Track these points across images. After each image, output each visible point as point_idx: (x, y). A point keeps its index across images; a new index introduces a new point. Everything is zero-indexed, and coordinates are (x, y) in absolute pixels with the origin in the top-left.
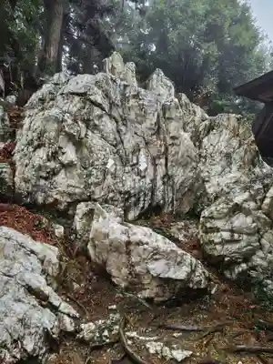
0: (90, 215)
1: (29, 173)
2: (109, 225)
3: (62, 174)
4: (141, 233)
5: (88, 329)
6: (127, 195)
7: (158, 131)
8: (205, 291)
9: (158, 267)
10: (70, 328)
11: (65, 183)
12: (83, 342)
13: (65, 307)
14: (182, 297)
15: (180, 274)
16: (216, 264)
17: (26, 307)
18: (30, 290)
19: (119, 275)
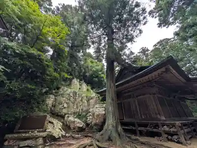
0: (68, 117)
1: (58, 109)
2: (71, 118)
3: (64, 110)
4: (76, 120)
5: (67, 135)
6: (74, 113)
7: (81, 100)
8: (85, 129)
9: (78, 125)
10: (64, 134)
11: (64, 111)
12: (66, 137)
13: (64, 132)
14: (81, 130)
15: (81, 126)
16: (88, 125)
17: (60, 131)
18: (60, 129)
19: (72, 126)
